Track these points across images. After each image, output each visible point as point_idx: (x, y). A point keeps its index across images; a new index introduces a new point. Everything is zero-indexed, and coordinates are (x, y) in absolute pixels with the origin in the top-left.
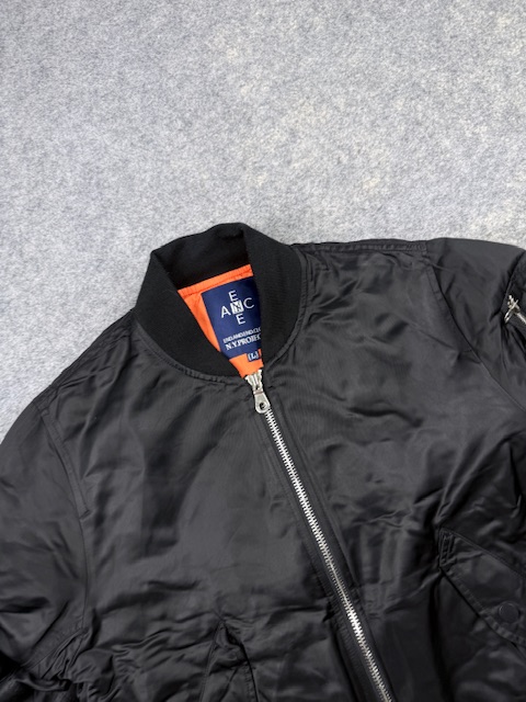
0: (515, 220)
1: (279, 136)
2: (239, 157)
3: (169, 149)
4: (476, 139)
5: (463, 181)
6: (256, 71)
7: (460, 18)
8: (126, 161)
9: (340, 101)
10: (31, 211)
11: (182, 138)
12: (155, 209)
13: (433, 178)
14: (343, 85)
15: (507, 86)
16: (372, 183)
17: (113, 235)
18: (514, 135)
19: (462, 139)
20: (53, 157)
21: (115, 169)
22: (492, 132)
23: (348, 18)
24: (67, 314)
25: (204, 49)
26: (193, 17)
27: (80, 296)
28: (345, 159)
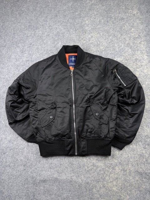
0: (123, 60)
1: (90, 36)
2: (82, 37)
3: (72, 33)
4: (121, 46)
5: (116, 52)
6: (90, 25)
7: (126, 27)
8: (64, 33)
9: (101, 34)
10: (47, 36)
11: (74, 32)
12: (66, 41)
13: (112, 50)
14: (103, 32)
15: (129, 40)
16: (102, 48)
17: (58, 43)
18: (128, 47)
19: (119, 45)
20: (53, 29)
21: (62, 33)
22: (124, 46)
23: (108, 22)
24: (47, 52)
25: (83, 20)
26: (83, 15)
27: (50, 51)
28: (99, 43)
